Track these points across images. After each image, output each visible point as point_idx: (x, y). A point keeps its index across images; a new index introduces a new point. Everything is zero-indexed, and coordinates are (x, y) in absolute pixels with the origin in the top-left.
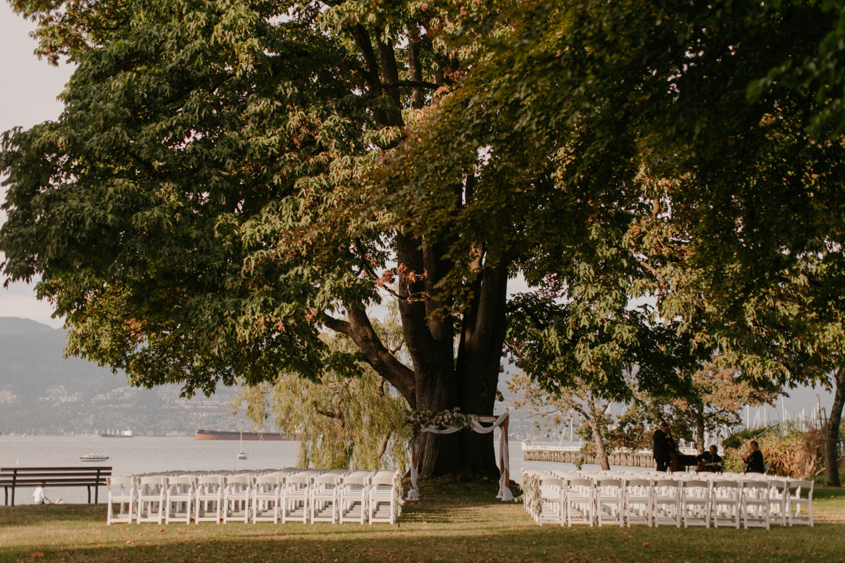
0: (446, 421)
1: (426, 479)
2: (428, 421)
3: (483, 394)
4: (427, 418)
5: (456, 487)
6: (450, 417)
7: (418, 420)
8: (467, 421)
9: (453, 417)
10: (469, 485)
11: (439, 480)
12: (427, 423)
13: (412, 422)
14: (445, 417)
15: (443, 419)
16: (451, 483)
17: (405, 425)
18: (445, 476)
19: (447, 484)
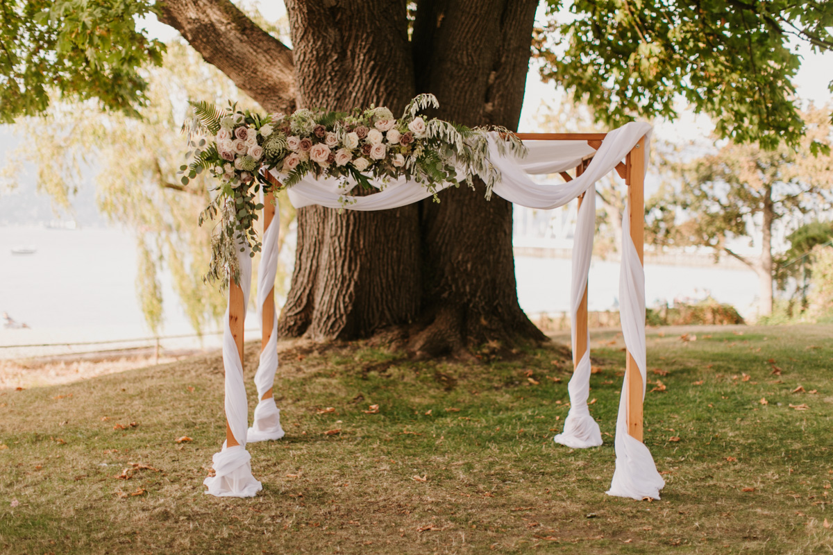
0: (378, 154)
1: (323, 349)
2: (299, 156)
3: (489, 107)
4: (293, 143)
5: (410, 377)
6: (394, 137)
7: (252, 148)
8: (467, 158)
9: (407, 138)
10: (448, 367)
11: (362, 353)
12: (290, 164)
13: (229, 159)
14: (374, 137)
15: (364, 148)
16: (395, 362)
17: (196, 169)
18: (376, 340)
19: (384, 367)
